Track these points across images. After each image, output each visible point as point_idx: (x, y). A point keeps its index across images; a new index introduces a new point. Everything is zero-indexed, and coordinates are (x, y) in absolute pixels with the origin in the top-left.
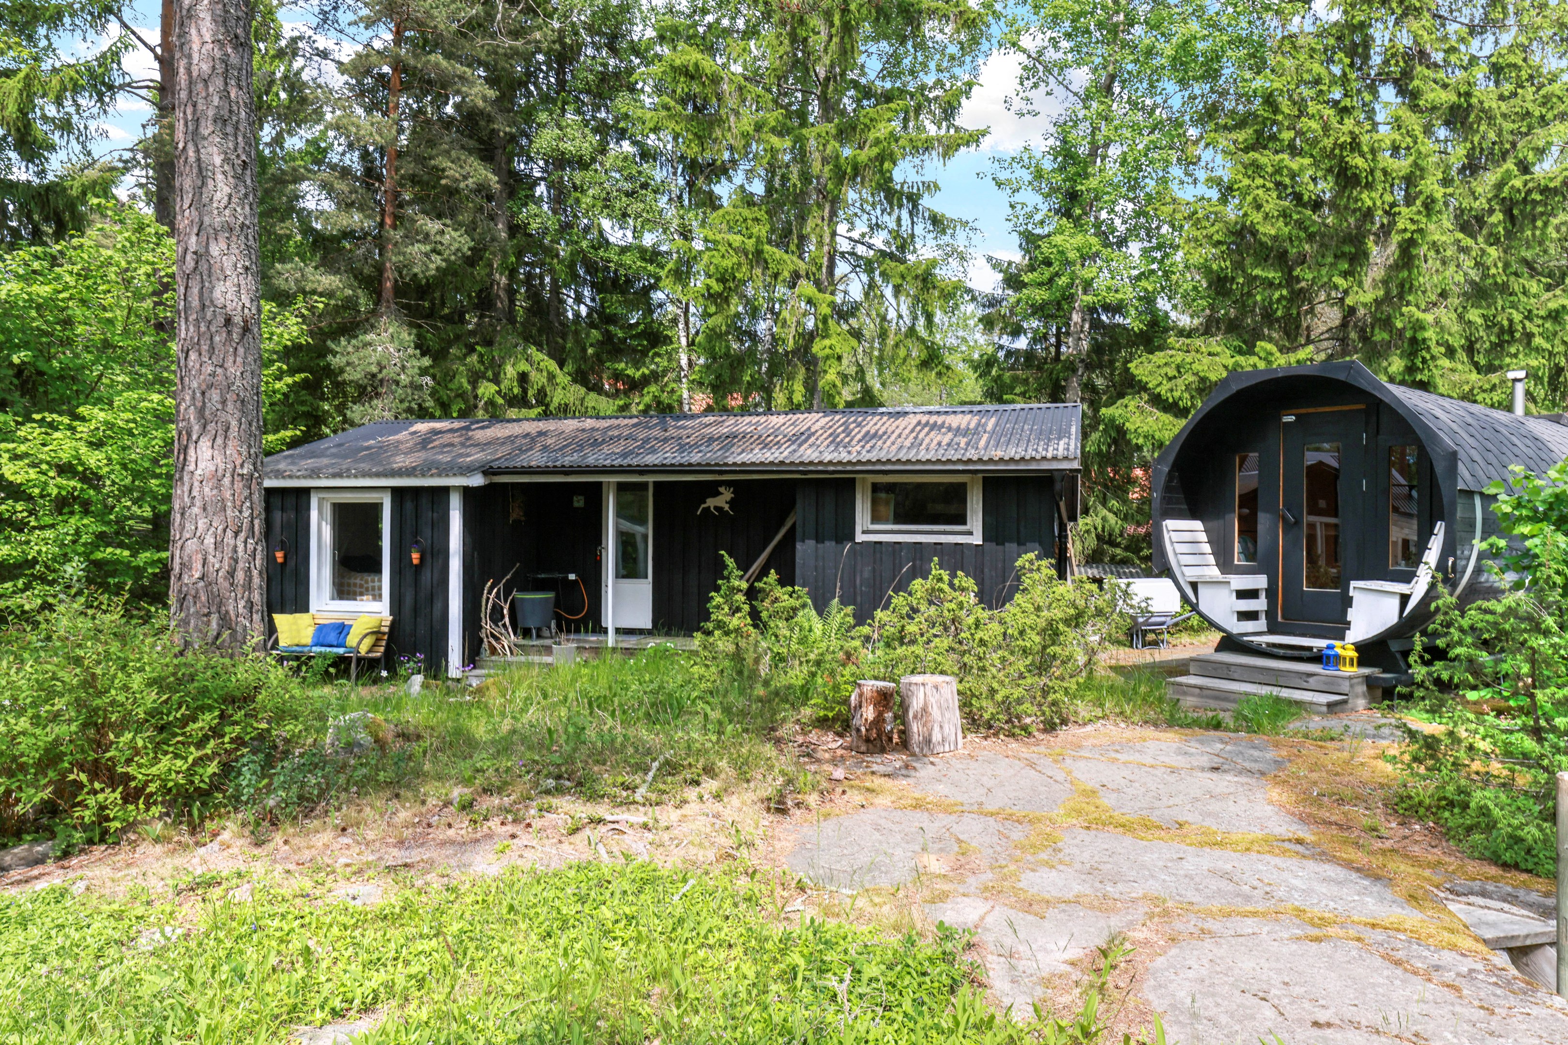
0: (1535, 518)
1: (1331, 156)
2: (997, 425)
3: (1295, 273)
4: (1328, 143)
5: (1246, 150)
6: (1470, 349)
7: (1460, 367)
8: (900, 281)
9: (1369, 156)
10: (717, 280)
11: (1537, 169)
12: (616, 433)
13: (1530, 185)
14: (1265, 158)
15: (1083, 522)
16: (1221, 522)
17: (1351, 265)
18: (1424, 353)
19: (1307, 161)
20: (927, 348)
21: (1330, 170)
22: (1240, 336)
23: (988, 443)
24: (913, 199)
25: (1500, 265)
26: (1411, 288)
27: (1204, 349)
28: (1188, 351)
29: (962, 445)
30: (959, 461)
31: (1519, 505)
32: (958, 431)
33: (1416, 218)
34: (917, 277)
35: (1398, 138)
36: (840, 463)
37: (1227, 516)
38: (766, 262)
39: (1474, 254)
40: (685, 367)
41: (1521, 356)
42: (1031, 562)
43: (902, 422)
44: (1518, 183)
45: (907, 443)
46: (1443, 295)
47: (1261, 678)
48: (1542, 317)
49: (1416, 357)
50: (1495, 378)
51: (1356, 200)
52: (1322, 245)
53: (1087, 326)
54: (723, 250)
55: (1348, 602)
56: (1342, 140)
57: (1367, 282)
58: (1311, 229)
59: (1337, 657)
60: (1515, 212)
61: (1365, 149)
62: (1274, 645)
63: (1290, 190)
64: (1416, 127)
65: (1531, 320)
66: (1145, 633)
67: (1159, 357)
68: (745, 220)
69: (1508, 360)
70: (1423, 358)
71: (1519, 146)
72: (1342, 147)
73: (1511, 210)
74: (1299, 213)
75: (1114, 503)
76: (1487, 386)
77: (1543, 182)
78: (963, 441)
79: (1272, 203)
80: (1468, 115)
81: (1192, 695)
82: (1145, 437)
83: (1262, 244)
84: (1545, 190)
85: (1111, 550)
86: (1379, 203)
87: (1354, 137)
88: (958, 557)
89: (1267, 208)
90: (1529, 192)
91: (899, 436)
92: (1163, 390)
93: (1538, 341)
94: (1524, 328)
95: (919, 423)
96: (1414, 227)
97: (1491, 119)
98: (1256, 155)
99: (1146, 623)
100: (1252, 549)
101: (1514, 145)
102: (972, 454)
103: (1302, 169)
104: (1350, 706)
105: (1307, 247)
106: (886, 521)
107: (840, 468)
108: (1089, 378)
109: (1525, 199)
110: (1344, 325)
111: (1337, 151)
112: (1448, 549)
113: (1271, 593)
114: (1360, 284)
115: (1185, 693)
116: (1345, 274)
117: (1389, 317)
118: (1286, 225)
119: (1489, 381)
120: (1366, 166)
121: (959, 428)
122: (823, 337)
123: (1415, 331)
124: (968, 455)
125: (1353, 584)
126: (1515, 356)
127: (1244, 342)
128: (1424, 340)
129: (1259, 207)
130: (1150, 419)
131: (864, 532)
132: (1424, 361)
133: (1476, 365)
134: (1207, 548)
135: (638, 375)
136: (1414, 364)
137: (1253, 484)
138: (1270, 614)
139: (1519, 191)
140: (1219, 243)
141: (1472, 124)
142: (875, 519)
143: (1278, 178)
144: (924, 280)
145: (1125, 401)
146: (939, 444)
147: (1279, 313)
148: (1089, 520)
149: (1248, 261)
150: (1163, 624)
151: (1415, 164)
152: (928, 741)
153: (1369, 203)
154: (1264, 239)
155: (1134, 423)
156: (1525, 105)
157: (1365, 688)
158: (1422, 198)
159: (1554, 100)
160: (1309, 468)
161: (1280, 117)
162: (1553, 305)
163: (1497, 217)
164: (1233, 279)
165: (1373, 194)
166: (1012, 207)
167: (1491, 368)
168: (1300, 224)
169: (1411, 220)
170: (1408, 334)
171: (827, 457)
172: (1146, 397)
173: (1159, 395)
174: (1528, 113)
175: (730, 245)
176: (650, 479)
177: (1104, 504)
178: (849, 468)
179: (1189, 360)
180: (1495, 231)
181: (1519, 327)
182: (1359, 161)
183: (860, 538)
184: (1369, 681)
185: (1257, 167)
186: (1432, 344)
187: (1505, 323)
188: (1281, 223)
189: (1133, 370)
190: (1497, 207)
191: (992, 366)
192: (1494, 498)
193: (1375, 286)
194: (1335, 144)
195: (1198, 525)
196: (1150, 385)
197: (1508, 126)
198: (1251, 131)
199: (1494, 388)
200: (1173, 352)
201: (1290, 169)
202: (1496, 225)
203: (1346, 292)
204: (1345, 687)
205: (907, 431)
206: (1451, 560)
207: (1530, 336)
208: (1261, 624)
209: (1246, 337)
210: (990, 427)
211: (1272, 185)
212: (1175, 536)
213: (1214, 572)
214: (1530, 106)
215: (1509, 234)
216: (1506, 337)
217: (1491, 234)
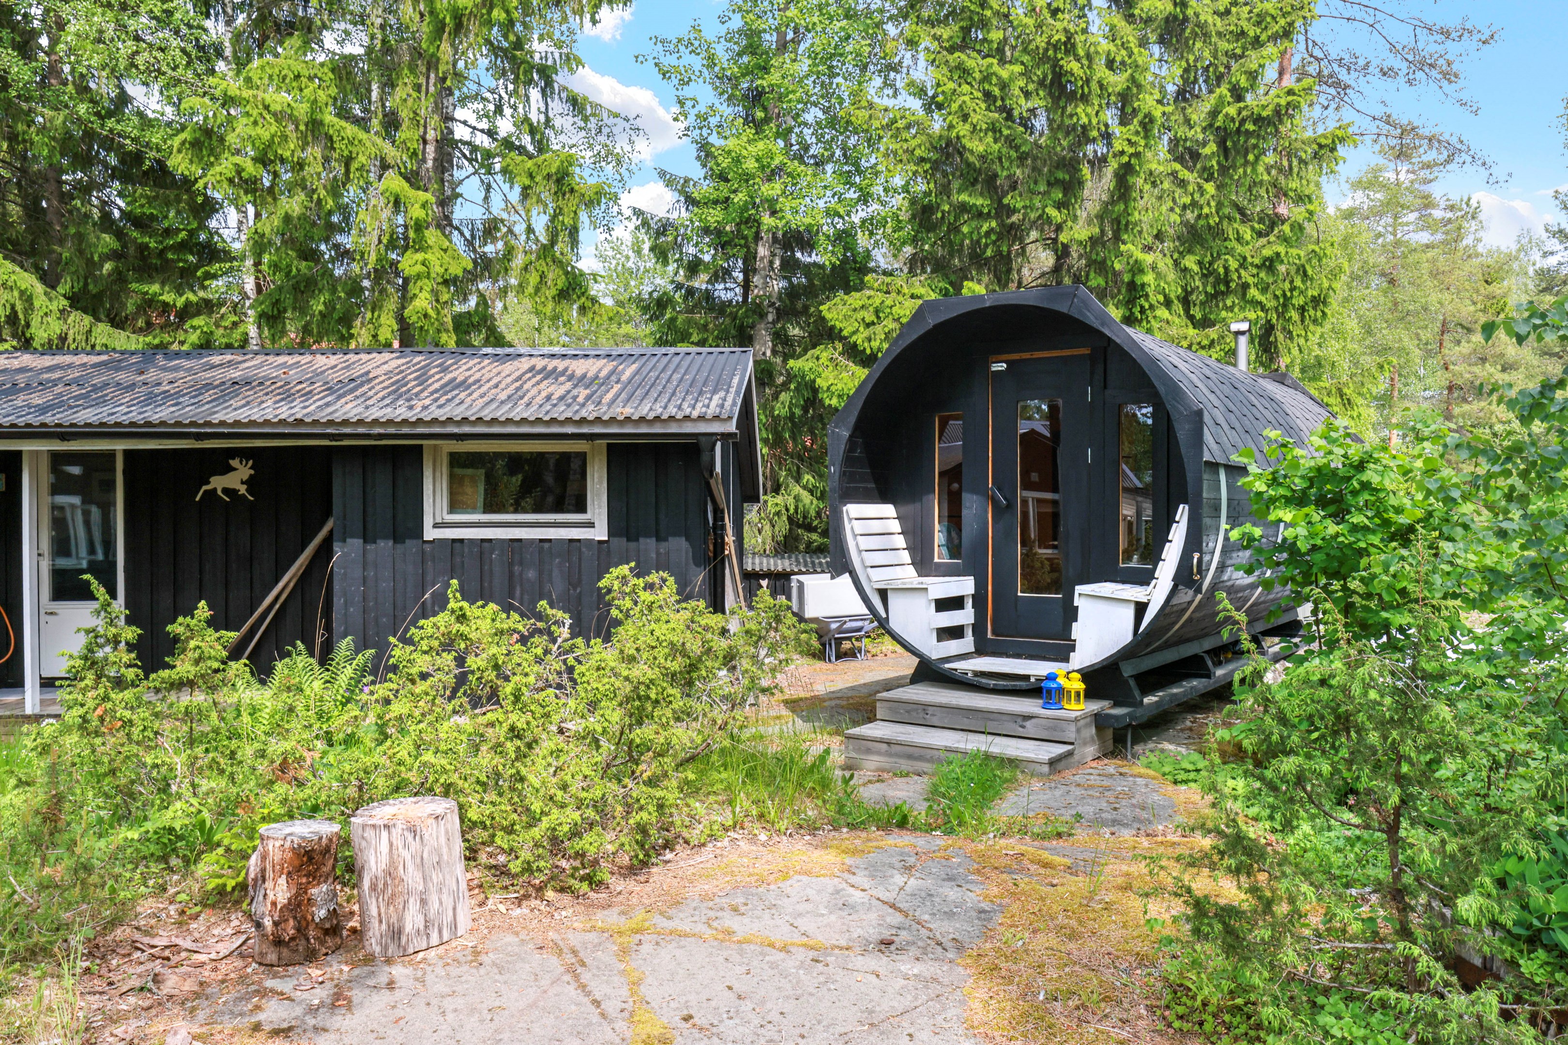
0: (1298, 500)
1: (1044, 59)
2: (637, 372)
3: (1006, 201)
4: (1040, 41)
5: (951, 50)
6: (1186, 301)
7: (1177, 320)
8: (527, 182)
9: (1085, 62)
10: (255, 160)
11: (1249, 97)
12: (56, 375)
13: (1244, 113)
14: (972, 61)
15: (773, 502)
16: (918, 505)
17: (1065, 195)
18: (1142, 301)
19: (1018, 68)
20: (567, 273)
21: (1041, 83)
22: (946, 276)
23: (617, 396)
24: (546, 73)
25: (1213, 204)
26: (1127, 225)
27: (905, 290)
28: (888, 292)
29: (580, 399)
30: (568, 420)
31: (1274, 481)
32: (581, 380)
33: (1134, 139)
34: (549, 176)
35: (1113, 49)
36: (390, 422)
37: (925, 499)
38: (331, 138)
39: (1190, 188)
40: (252, 294)
41: (1236, 310)
42: (624, 580)
43: (509, 367)
44: (1232, 111)
45: (503, 396)
46: (1159, 236)
47: (966, 723)
48: (1257, 266)
49: (1134, 306)
50: (1213, 333)
51: (1071, 116)
52: (1034, 169)
53: (777, 263)
54: (255, 113)
55: (1072, 614)
56: (1056, 38)
57: (1082, 214)
58: (1023, 149)
59: (1061, 690)
60: (1229, 144)
61: (1081, 53)
62: (983, 674)
63: (999, 103)
64: (1131, 38)
65: (1246, 269)
66: (839, 641)
67: (856, 299)
68: (297, 77)
69: (1224, 314)
70: (1142, 307)
71: (1233, 69)
72: (1056, 47)
73: (1225, 142)
74: (1009, 128)
75: (807, 478)
76: (1205, 342)
77: (1256, 110)
78: (583, 393)
79: (981, 115)
80: (1183, 30)
81: (879, 753)
82: (840, 396)
83: (969, 165)
84: (1258, 120)
85: (806, 536)
86: (1094, 121)
87: (1069, 36)
88: (575, 559)
89: (975, 118)
90: (1243, 121)
91: (496, 386)
92: (859, 339)
93: (1253, 292)
94: (1240, 277)
95: (532, 369)
96: (1132, 150)
97: (1206, 35)
98: (963, 57)
99: (840, 630)
100: (956, 541)
101: (1228, 67)
102: (589, 412)
103: (1012, 79)
104: (1076, 757)
105: (1018, 172)
106: (473, 509)
107: (392, 430)
108: (783, 327)
109: (1238, 131)
110: (1057, 269)
111: (1051, 53)
112: (1194, 542)
113: (979, 599)
114: (1075, 218)
115: (869, 751)
116: (1059, 206)
117: (1104, 261)
118: (996, 141)
119: (1207, 336)
120: (1081, 73)
121: (584, 376)
122: (417, 251)
123: (1133, 276)
124: (584, 413)
125: (1079, 589)
126: (1231, 309)
127: (951, 284)
128: (1143, 285)
129: (965, 117)
130: (844, 375)
131: (436, 525)
132: (1142, 311)
133: (1191, 318)
134: (900, 541)
135: (180, 302)
136: (1132, 314)
137: (957, 458)
138: (978, 628)
139: (1233, 120)
140: (922, 160)
141: (1187, 39)
142: (453, 507)
143: (987, 87)
144: (559, 181)
145: (816, 352)
146: (548, 398)
147: (989, 253)
148: (779, 499)
149: (956, 185)
150: (859, 629)
151: (1132, 79)
152: (396, 933)
153: (1084, 120)
154: (972, 159)
155: (827, 379)
156: (1241, 23)
157: (1093, 730)
158: (1140, 116)
159: (1269, 19)
160: (1022, 435)
161: (988, 13)
162: (1267, 252)
163: (1211, 148)
164: (939, 205)
165: (1089, 110)
166: (681, 103)
167: (1205, 323)
168: (1010, 141)
169: (1129, 140)
170: (1127, 278)
171: (375, 413)
172: (839, 346)
173: (855, 345)
174: (1243, 33)
175: (267, 107)
176: (120, 446)
177: (798, 480)
178: (406, 430)
179: (889, 302)
180: (1208, 164)
181: (1235, 276)
182: (1074, 66)
183: (430, 534)
184: (1100, 721)
185: (963, 72)
186: (1150, 290)
187: (1221, 270)
188: (990, 139)
189: (828, 316)
190: (1211, 138)
191: (665, 308)
192: (1242, 470)
193: (1089, 222)
194: (1048, 43)
195: (889, 510)
196: (845, 333)
197: (1224, 45)
198: (957, 28)
199: (1212, 343)
200: (872, 293)
201: (999, 78)
202: (1208, 158)
203: (1059, 228)
204: (1070, 734)
205: (509, 380)
206: (1196, 556)
207: (1245, 286)
208: (967, 643)
209: (953, 278)
210: (628, 373)
211: (980, 95)
212: (859, 527)
213: (908, 574)
214: (1244, 24)
215: (1224, 170)
216: (1223, 288)
217: (1204, 169)
